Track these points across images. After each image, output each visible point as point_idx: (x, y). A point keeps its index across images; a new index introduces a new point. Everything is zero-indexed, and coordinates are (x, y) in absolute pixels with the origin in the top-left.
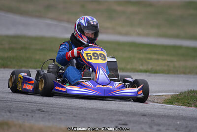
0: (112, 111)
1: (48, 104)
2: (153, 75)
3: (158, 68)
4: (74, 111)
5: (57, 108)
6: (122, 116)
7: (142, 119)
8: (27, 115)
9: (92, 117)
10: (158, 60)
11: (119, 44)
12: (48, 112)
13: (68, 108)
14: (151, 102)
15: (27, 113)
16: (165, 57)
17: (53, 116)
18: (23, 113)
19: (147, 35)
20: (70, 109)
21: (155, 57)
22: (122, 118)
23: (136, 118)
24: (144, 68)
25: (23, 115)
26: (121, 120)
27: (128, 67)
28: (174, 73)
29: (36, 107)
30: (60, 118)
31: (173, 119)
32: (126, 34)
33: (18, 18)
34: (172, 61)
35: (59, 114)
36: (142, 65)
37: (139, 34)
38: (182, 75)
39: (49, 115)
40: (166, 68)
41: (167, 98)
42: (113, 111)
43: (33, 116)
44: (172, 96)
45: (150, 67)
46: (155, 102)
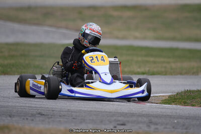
3: (155, 70)
4: (73, 113)
6: (120, 116)
7: (140, 119)
8: (27, 119)
9: (91, 118)
10: (155, 62)
11: (116, 48)
12: (48, 115)
15: (28, 117)
16: (162, 60)
17: (52, 119)
18: (23, 117)
19: (144, 38)
21: (152, 59)
22: (120, 118)
23: (134, 119)
24: (142, 70)
25: (24, 119)
26: (119, 121)
28: (171, 74)
29: (36, 111)
30: (60, 121)
31: (171, 118)
32: (124, 38)
34: (168, 63)
35: (59, 117)
36: (140, 67)
37: (136, 38)
38: (179, 76)
39: (49, 118)
40: (163, 70)
41: (164, 98)
43: (33, 120)
44: (170, 97)
45: (147, 69)
46: (153, 103)
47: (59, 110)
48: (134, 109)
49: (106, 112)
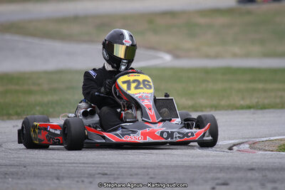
0: (204, 167)
1: (111, 164)
2: (260, 111)
3: (266, 102)
4: (150, 170)
5: (125, 168)
6: (220, 172)
7: (249, 175)
8: (83, 181)
9: (177, 176)
10: (265, 91)
11: (207, 72)
12: (113, 175)
13: (141, 168)
14: (260, 150)
15: (83, 179)
19: (247, 56)
20: (144, 168)
21: (260, 86)
22: (220, 175)
23: (240, 175)
24: (247, 102)
25: (78, 182)
27: (223, 103)
29: (95, 168)
32: (217, 56)
33: (57, 45)
35: (129, 177)
36: (243, 99)
37: (235, 56)
39: (115, 179)
40: (278, 100)
41: (282, 143)
42: (206, 167)
43: (91, 183)
45: (254, 101)
46: (266, 150)
47: (129, 166)
48: (239, 161)
49: (199, 167)
